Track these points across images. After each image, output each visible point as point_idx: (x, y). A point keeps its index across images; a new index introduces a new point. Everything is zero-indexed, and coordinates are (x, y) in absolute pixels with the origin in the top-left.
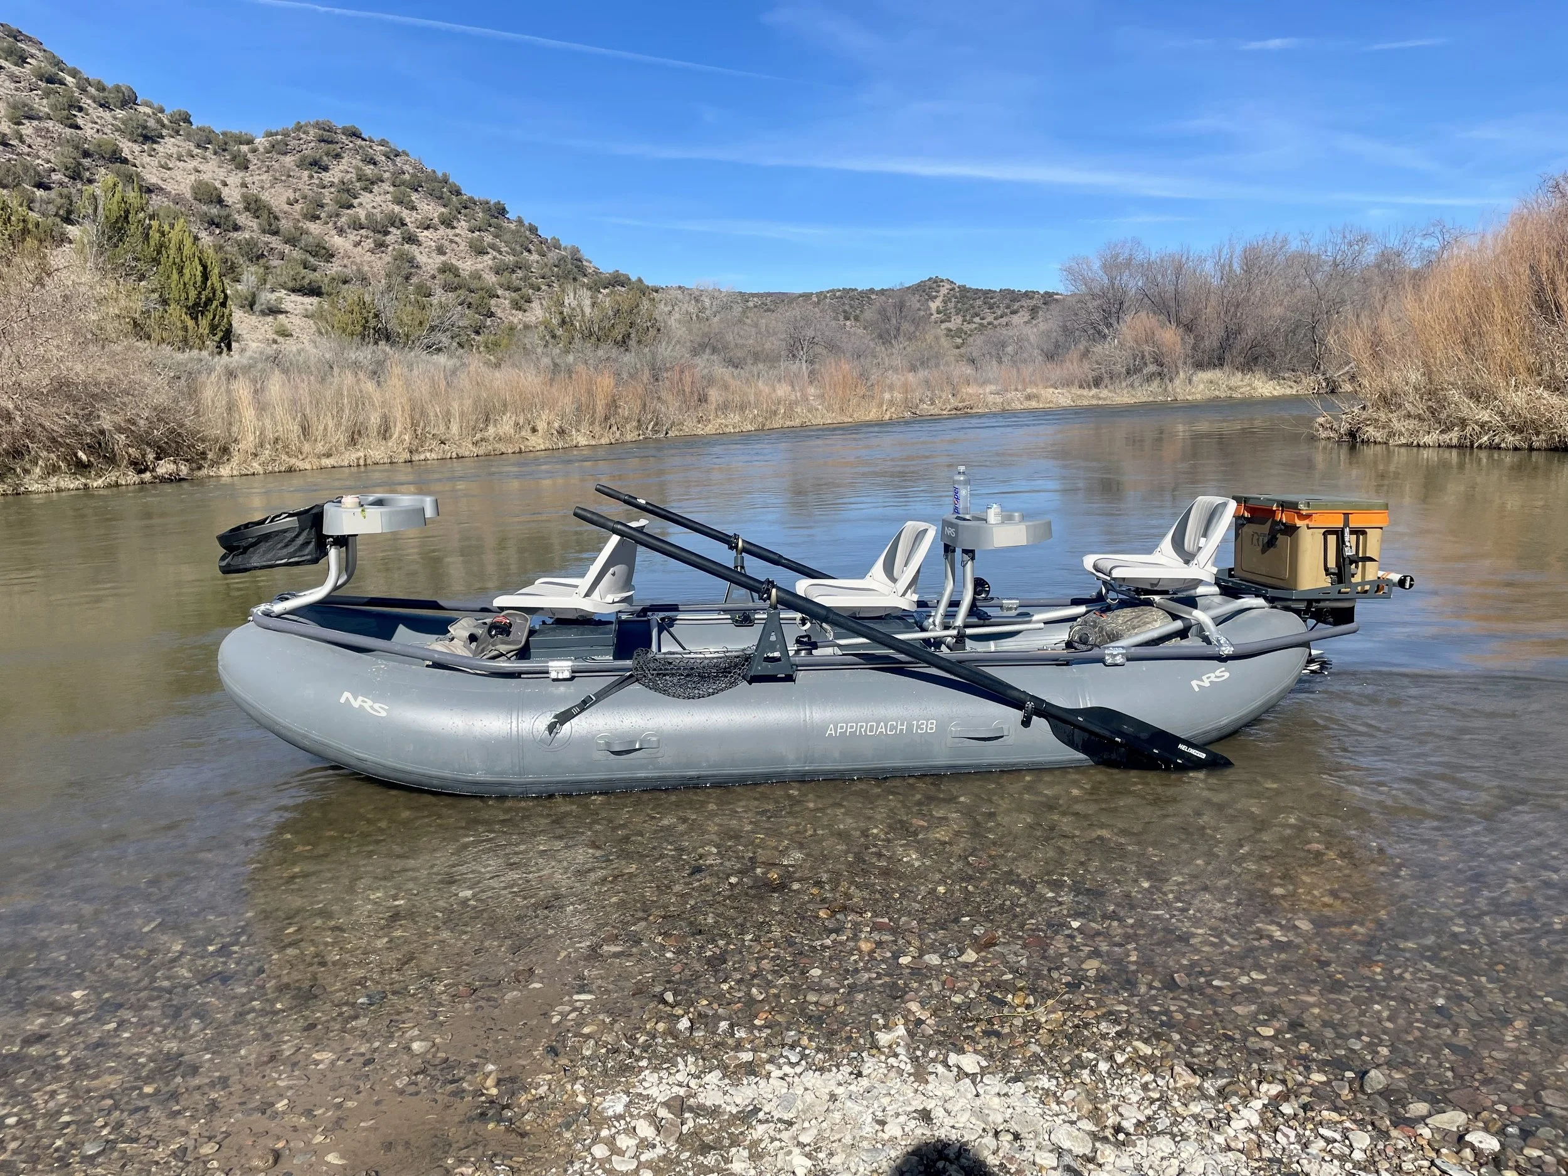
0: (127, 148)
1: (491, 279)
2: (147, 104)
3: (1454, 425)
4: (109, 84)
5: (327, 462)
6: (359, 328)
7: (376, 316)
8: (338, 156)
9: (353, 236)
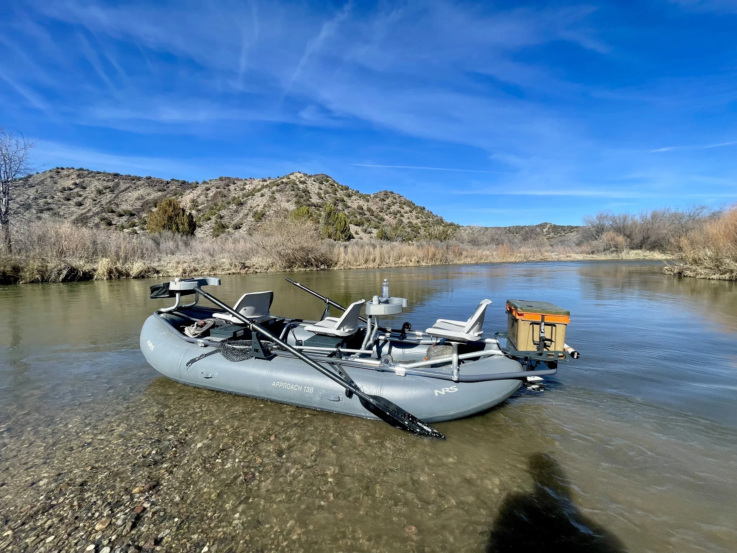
0: (345, 198)
1: (420, 224)
2: (350, 189)
3: (727, 272)
4: (344, 185)
5: (358, 267)
6: (381, 236)
7: (385, 233)
8: (388, 198)
9: (389, 216)
